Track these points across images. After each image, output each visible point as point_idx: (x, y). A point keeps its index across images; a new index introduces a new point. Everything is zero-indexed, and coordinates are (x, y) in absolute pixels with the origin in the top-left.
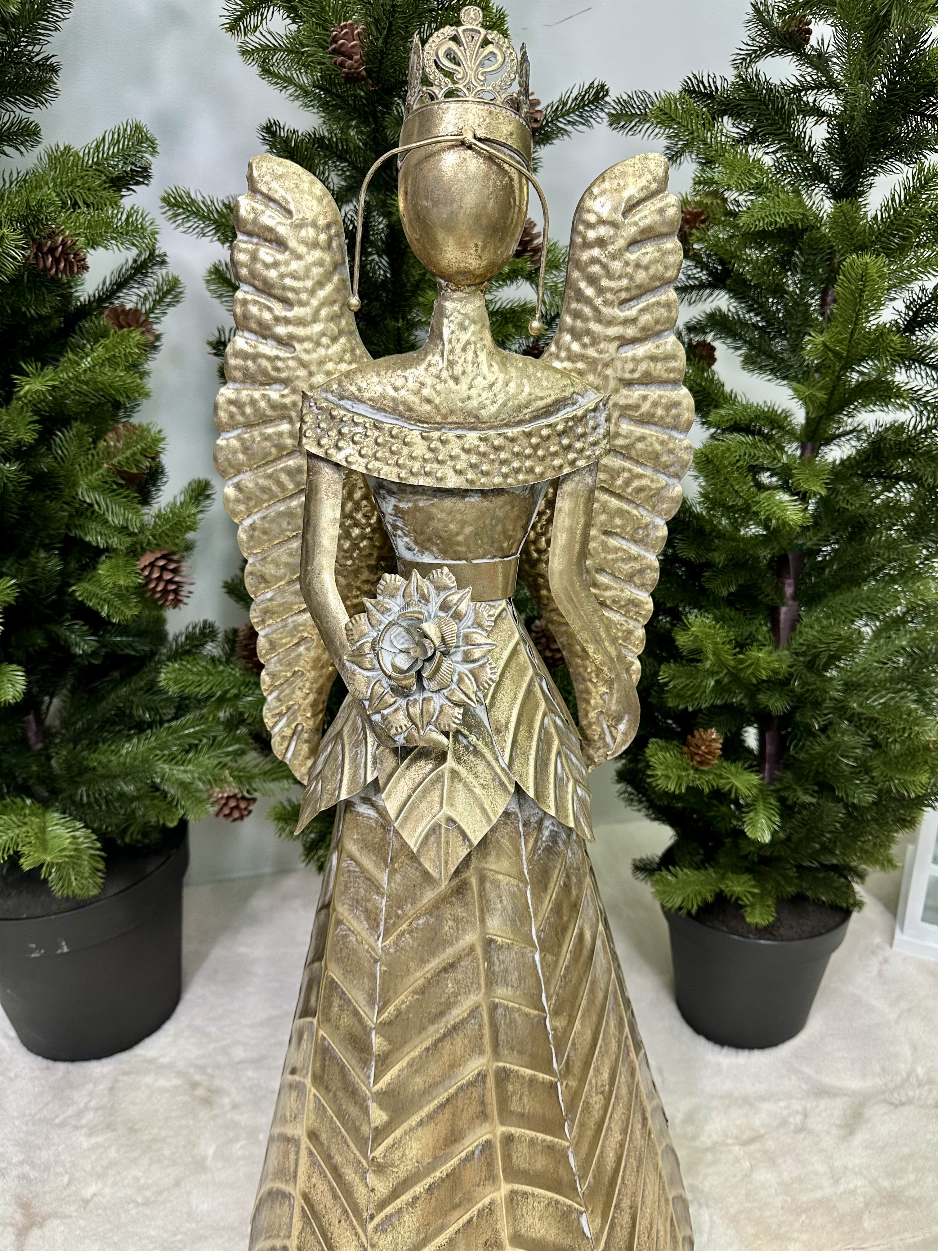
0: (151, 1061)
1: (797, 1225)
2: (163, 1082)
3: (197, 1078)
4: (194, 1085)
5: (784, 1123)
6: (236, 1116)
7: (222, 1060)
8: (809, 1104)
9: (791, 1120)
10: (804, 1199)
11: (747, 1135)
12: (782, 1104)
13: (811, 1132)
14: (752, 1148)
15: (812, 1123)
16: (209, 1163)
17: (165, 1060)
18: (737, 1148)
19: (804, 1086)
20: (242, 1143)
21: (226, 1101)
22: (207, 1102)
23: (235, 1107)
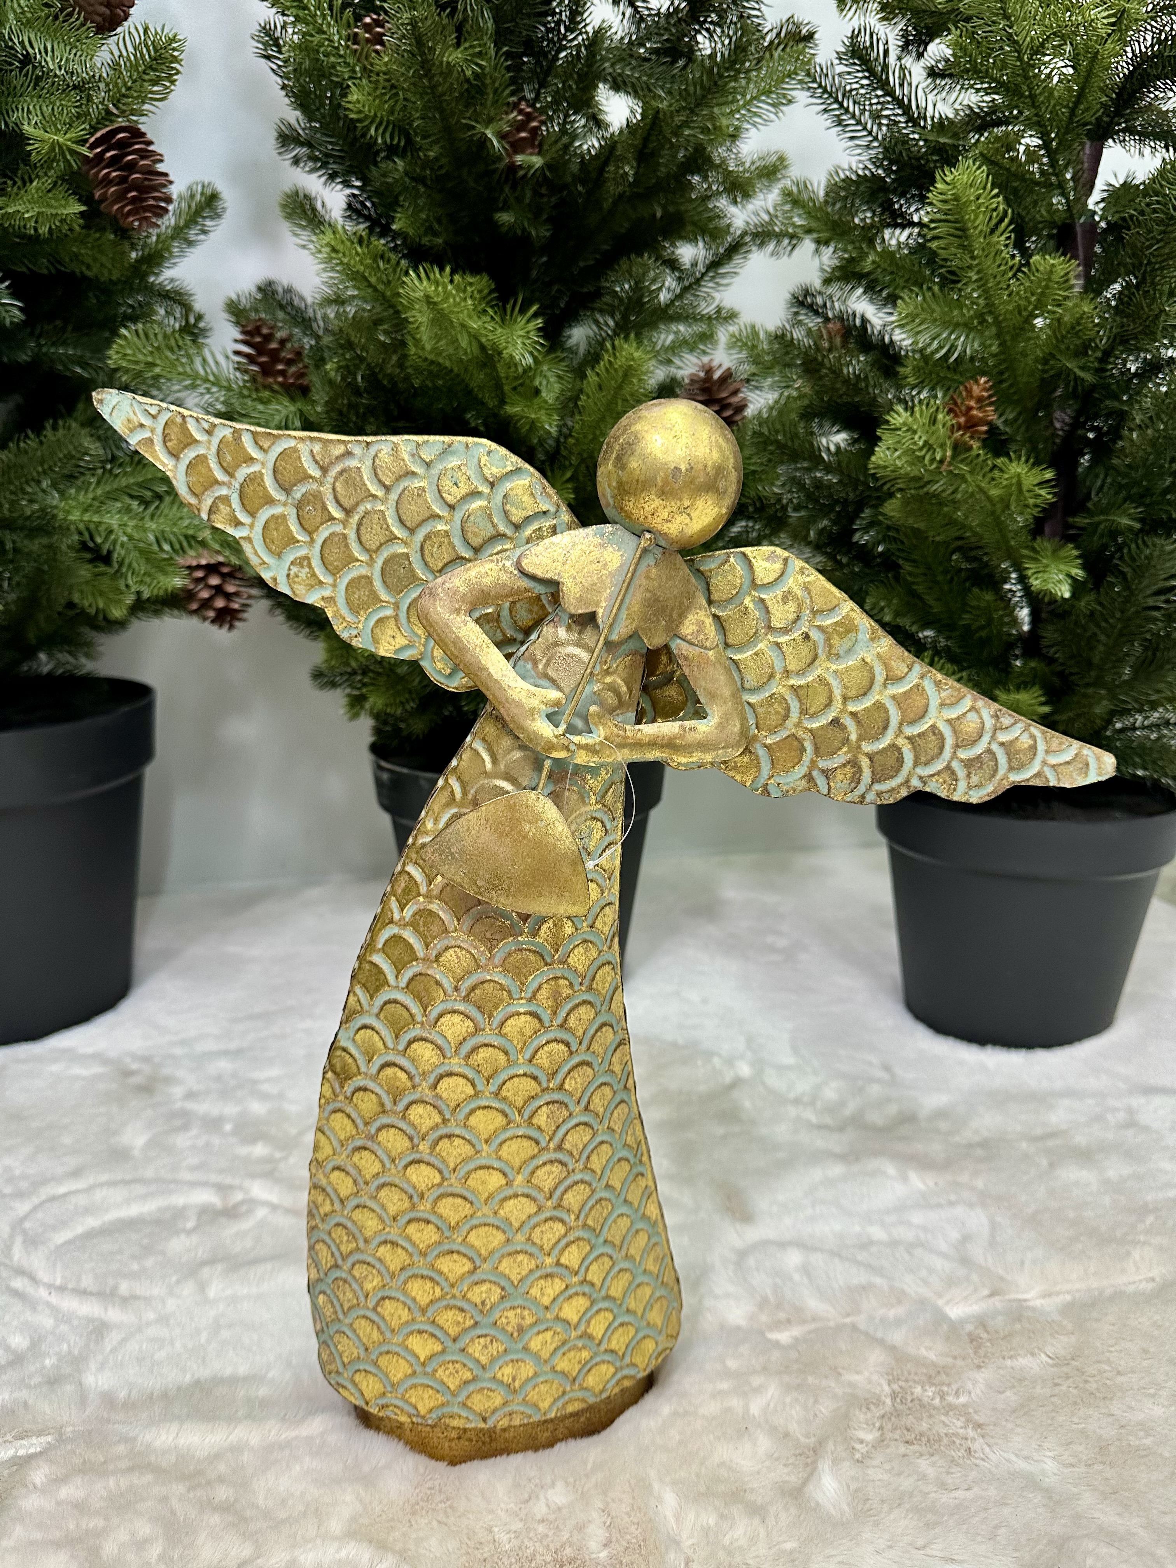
0: (65, 1051)
1: (1141, 1227)
2: (78, 1070)
3: (134, 1066)
4: (128, 1073)
5: (1099, 1118)
6: (190, 1105)
7: (178, 1051)
8: (1137, 1101)
9: (1109, 1117)
10: (1149, 1198)
11: (1039, 1131)
12: (1090, 1101)
13: (1146, 1129)
14: (1050, 1143)
15: (1144, 1119)
16: (136, 1153)
17: (90, 1050)
18: (1024, 1145)
19: (1122, 1086)
20: (194, 1132)
21: (178, 1091)
22: (146, 1089)
23: (190, 1095)
